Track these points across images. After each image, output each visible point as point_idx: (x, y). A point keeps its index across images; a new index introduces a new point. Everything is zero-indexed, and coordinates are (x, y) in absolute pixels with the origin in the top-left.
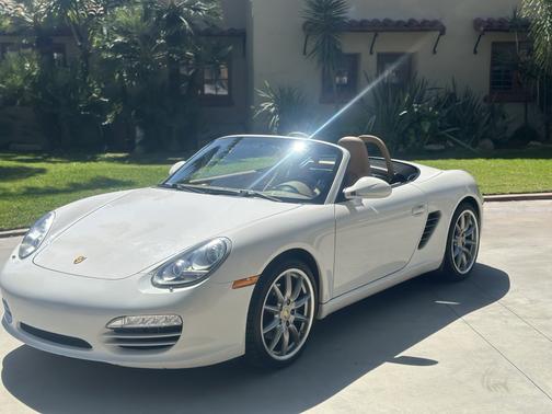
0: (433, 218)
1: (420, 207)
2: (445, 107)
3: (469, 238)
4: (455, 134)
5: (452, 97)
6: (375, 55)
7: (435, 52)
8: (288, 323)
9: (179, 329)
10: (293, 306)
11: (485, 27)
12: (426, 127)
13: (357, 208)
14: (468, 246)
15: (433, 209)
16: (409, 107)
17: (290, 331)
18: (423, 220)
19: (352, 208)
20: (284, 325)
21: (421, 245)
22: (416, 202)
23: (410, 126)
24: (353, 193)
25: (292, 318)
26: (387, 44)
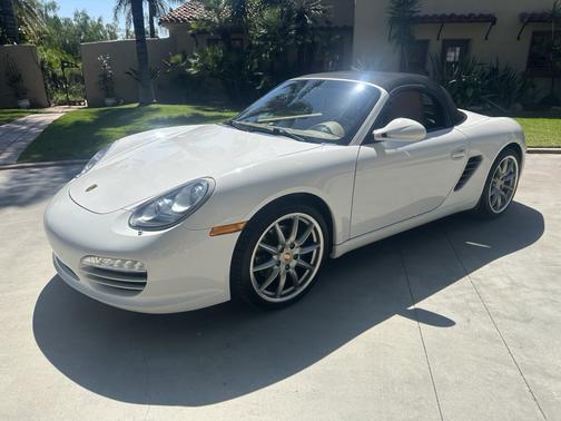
0: (473, 163)
1: (462, 151)
2: (487, 78)
3: (507, 183)
4: (492, 99)
5: (495, 71)
6: (440, 41)
7: (486, 38)
8: (288, 267)
9: (144, 275)
10: (297, 251)
11: (528, 19)
12: (470, 92)
13: (387, 151)
14: (505, 190)
15: (475, 153)
16: (459, 77)
17: (288, 275)
18: (462, 164)
19: (380, 151)
20: (283, 267)
21: (458, 187)
22: (458, 147)
23: (458, 92)
24: (384, 135)
25: (293, 263)
26: (451, 32)
